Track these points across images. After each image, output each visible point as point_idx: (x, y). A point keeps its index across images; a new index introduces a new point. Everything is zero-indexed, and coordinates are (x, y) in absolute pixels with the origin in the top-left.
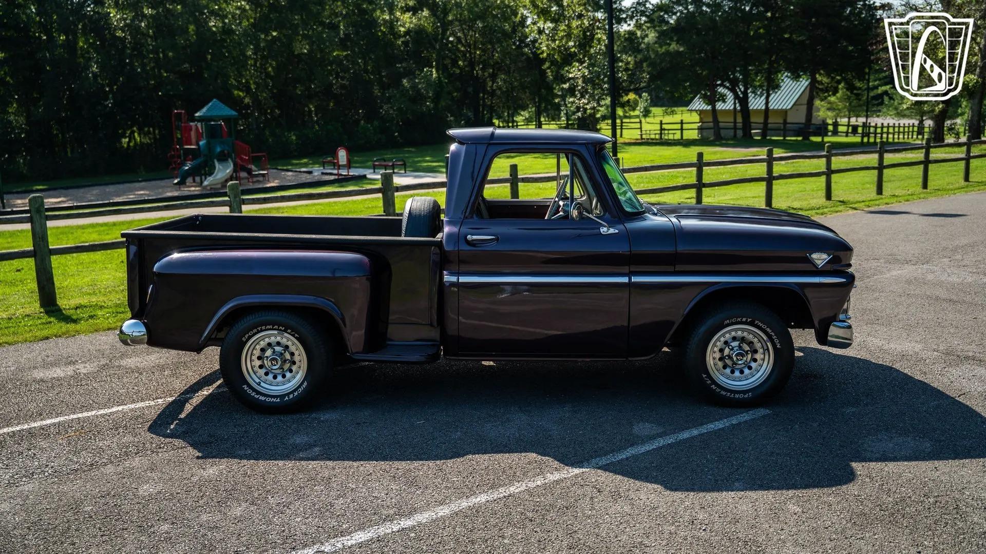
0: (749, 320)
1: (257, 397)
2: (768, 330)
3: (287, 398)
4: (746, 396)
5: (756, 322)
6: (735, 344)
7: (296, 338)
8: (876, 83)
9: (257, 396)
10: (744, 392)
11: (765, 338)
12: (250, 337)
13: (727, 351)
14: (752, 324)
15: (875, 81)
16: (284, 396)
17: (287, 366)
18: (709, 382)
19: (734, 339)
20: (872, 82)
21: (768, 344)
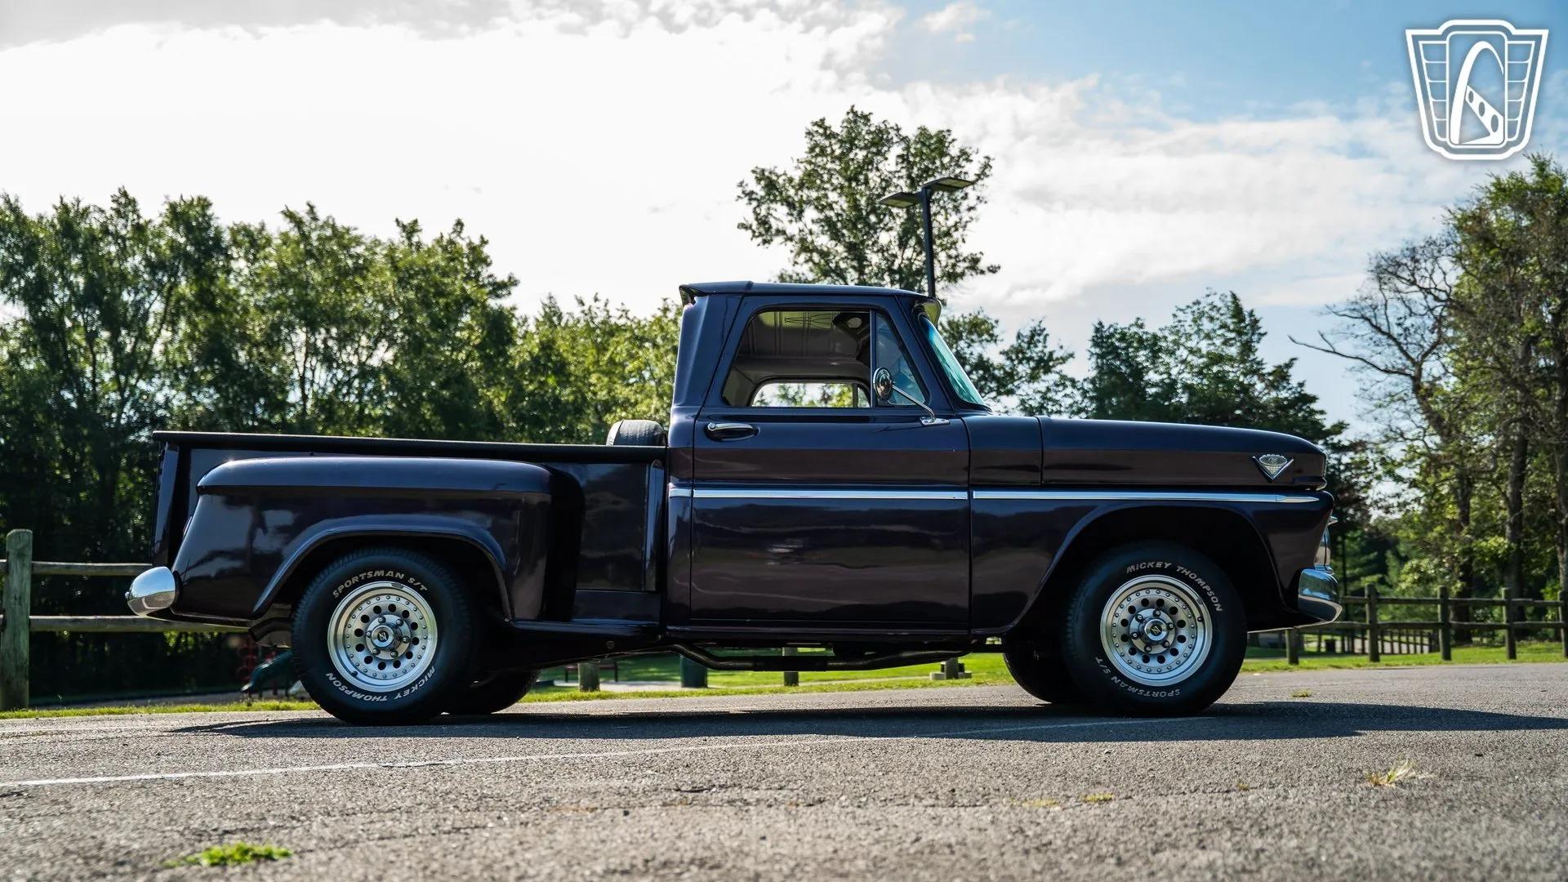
0: (1167, 565)
1: (350, 693)
2: (1200, 581)
3: (399, 696)
4: (1171, 694)
5: (1180, 568)
6: (1147, 613)
7: (422, 593)
8: (1357, 571)
9: (348, 692)
10: (1168, 689)
11: (1196, 597)
12: (346, 592)
13: (1134, 625)
14: (1171, 572)
15: (1354, 567)
16: (395, 693)
17: (403, 648)
18: (1108, 671)
19: (1145, 603)
20: (1350, 568)
21: (1201, 606)
